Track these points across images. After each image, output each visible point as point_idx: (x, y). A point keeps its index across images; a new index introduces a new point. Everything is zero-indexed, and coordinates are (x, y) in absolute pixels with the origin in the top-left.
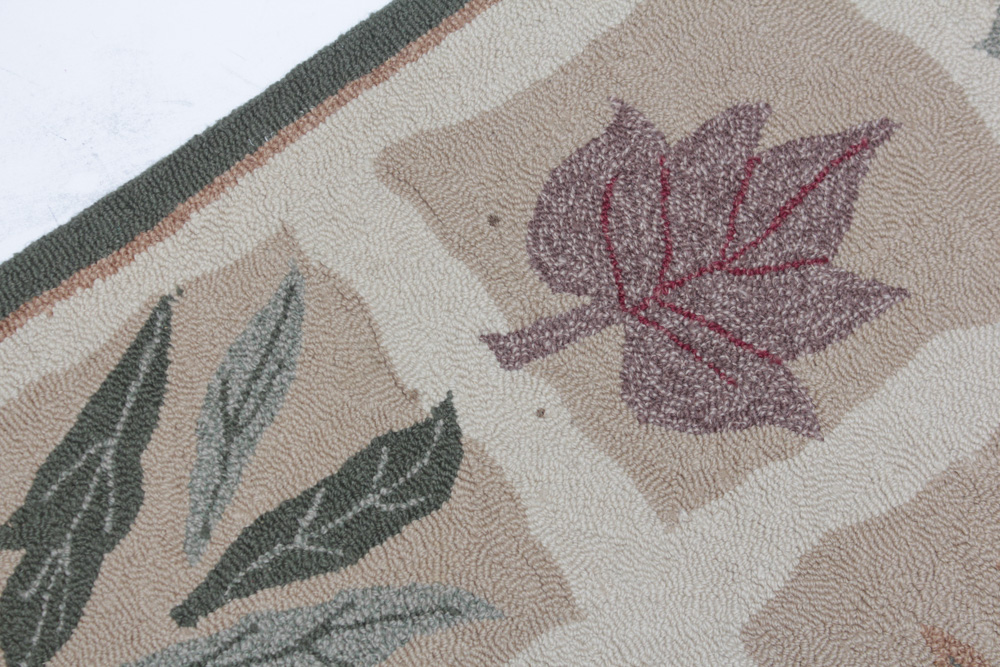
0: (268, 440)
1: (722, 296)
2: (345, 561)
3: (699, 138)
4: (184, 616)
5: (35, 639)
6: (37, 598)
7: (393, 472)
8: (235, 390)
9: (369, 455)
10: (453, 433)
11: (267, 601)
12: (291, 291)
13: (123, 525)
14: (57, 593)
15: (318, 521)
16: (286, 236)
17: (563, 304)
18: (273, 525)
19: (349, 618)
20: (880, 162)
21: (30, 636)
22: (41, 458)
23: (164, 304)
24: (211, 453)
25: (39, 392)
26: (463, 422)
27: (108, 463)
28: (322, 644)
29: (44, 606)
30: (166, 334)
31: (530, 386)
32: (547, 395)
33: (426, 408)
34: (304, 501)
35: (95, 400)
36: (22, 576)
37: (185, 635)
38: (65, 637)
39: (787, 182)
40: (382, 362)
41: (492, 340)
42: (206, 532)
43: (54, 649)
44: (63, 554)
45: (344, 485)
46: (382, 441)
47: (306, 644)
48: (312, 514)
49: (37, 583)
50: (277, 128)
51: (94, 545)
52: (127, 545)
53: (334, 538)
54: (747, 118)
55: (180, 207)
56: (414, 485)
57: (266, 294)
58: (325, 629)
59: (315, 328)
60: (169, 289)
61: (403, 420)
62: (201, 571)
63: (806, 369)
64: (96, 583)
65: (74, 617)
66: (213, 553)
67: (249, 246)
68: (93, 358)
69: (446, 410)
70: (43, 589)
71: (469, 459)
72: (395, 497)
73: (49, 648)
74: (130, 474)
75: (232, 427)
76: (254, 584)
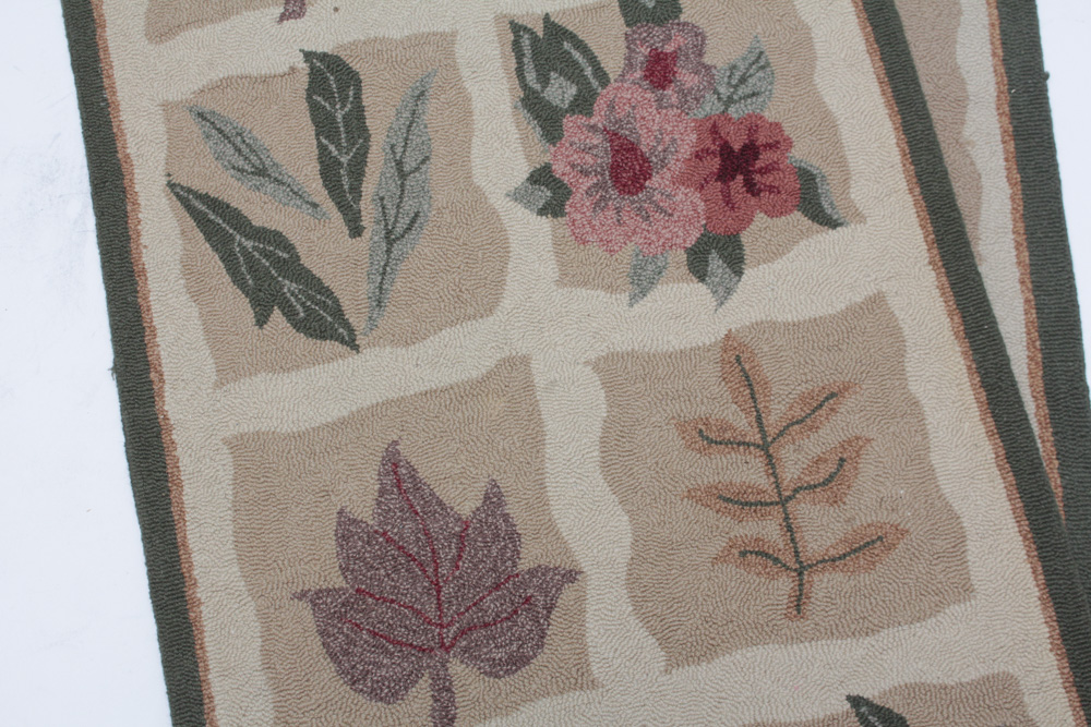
0: (278, 157)
2: (367, 139)
4: (356, 231)
5: (329, 319)
6: (307, 309)
7: (329, 97)
8: (241, 163)
9: (314, 108)
10: (324, 57)
11: (369, 187)
12: (201, 115)
13: (289, 247)
14: (310, 298)
15: (338, 146)
16: (167, 107)
19: (399, 150)
21: (326, 321)
22: (227, 279)
23: (171, 186)
24: (270, 187)
25: (188, 269)
26: (320, 50)
27: (249, 244)
28: (407, 168)
29: (313, 307)
30: (189, 191)
33: (302, 65)
34: (322, 149)
35: (208, 239)
36: (290, 314)
37: (367, 234)
38: (336, 301)
40: (265, 80)
41: (283, 17)
42: (315, 206)
43: (340, 310)
44: (289, 286)
45: (323, 124)
46: (309, 98)
47: (403, 175)
48: (332, 148)
49: (298, 306)
50: (102, 88)
51: (292, 266)
52: (301, 250)
53: (352, 141)
55: (120, 156)
56: (342, 89)
57: (194, 129)
58: (399, 164)
59: (228, 108)
60: (164, 181)
61: (303, 80)
62: (336, 216)
64: (314, 273)
65: (328, 292)
66: (329, 205)
67: (162, 128)
68: (183, 232)
69: (308, 56)
70: (303, 304)
71: (343, 55)
72: (344, 102)
73: (338, 312)
74: (261, 234)
75: (261, 172)
76: (356, 191)
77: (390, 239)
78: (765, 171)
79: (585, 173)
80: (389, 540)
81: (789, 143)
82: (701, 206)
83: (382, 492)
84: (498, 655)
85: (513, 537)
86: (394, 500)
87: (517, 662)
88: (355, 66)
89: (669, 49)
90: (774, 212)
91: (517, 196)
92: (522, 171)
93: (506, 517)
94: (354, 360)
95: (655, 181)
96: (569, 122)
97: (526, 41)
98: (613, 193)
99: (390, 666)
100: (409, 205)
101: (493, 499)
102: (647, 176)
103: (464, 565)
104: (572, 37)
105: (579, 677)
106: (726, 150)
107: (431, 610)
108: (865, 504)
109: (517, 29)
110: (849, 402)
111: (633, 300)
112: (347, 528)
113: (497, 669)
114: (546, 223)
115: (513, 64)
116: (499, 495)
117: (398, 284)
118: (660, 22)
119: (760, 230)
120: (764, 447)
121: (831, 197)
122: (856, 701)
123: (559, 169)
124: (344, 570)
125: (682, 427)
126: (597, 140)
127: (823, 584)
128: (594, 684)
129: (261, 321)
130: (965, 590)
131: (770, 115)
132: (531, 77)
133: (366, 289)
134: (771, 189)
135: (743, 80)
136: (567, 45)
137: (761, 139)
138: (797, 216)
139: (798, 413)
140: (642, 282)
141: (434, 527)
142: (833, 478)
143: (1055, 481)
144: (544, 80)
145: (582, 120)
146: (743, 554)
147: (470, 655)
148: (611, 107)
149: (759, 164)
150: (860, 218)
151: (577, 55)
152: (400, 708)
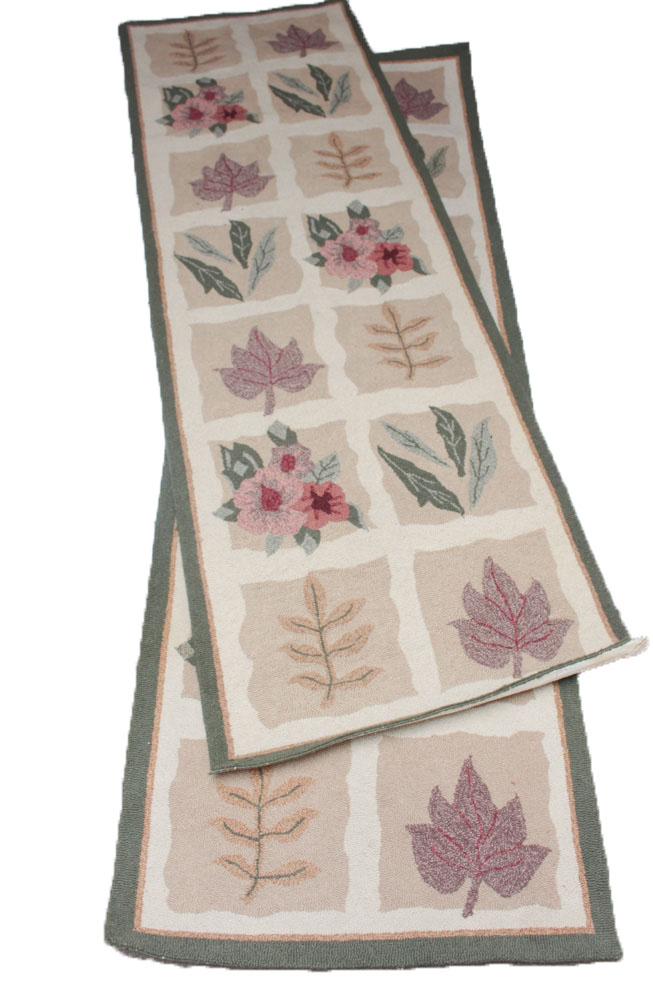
0: (217, 248)
1: (240, 179)
2: (251, 244)
3: (204, 174)
6: (225, 289)
7: (237, 232)
8: (203, 249)
9: (233, 237)
10: (237, 222)
11: (251, 256)
12: (189, 236)
13: (219, 271)
15: (240, 246)
16: (176, 234)
17: (223, 200)
18: (236, 252)
19: (263, 247)
20: (228, 156)
21: (232, 293)
22: (195, 280)
23: (176, 256)
24: (214, 256)
25: (180, 276)
26: (236, 220)
27: (204, 270)
28: (266, 252)
29: (227, 288)
30: (183, 257)
31: (234, 209)
32: (240, 207)
33: (230, 225)
34: (234, 247)
35: (189, 269)
36: (218, 290)
37: (249, 269)
38: (236, 286)
39: (223, 167)
40: (214, 227)
41: (223, 211)
42: (230, 260)
44: (218, 282)
45: (234, 239)
46: (230, 233)
47: (264, 253)
48: (238, 246)
49: (222, 288)
50: (152, 228)
51: (220, 276)
52: (224, 272)
53: (245, 244)
54: (206, 168)
55: (157, 246)
56: (243, 231)
57: (186, 240)
58: (263, 250)
59: (199, 235)
60: (173, 254)
61: (229, 228)
62: (238, 263)
63: (263, 174)
64: (228, 279)
65: (233, 284)
66: (236, 260)
67: (174, 240)
68: (179, 268)
69: (231, 222)
70: (224, 287)
71: (244, 221)
72: (243, 234)
73: (236, 290)
74: (210, 268)
75: (211, 252)
76: (246, 257)
77: (258, 270)
78: (400, 258)
79: (333, 255)
80: (252, 355)
81: (409, 250)
82: (376, 267)
83: (251, 340)
84: (292, 386)
85: (300, 355)
86: (255, 343)
87: (300, 388)
88: (248, 224)
89: (366, 225)
90: (403, 270)
91: (307, 260)
92: (309, 254)
93: (298, 349)
94: (242, 304)
95: (359, 258)
96: (328, 243)
97: (312, 221)
98: (343, 261)
99: (250, 388)
100: (266, 261)
101: (293, 343)
102: (356, 256)
103: (282, 362)
104: (330, 222)
105: (324, 394)
106: (386, 251)
107: (267, 374)
108: (435, 350)
109: (309, 218)
110: (430, 322)
111: (349, 292)
112: (235, 351)
113: (291, 390)
114: (318, 269)
115: (307, 227)
116: (295, 341)
117: (261, 283)
118: (363, 218)
119: (397, 275)
120: (398, 333)
121: (424, 265)
122: (432, 408)
123: (323, 254)
124: (234, 363)
125: (367, 327)
126: (337, 246)
127: (419, 372)
128: (330, 397)
129: (207, 291)
130: (474, 374)
131: (403, 243)
132: (314, 231)
133: (248, 284)
134: (403, 263)
135: (393, 234)
136: (328, 223)
137: (399, 248)
138: (412, 272)
139: (411, 324)
140: (353, 287)
141: (269, 351)
142: (425, 343)
143: (505, 338)
144: (319, 231)
145: (333, 241)
146: (389, 362)
147: (283, 386)
148: (344, 239)
149: (399, 255)
150: (435, 273)
151: (332, 226)
152: (253, 402)
